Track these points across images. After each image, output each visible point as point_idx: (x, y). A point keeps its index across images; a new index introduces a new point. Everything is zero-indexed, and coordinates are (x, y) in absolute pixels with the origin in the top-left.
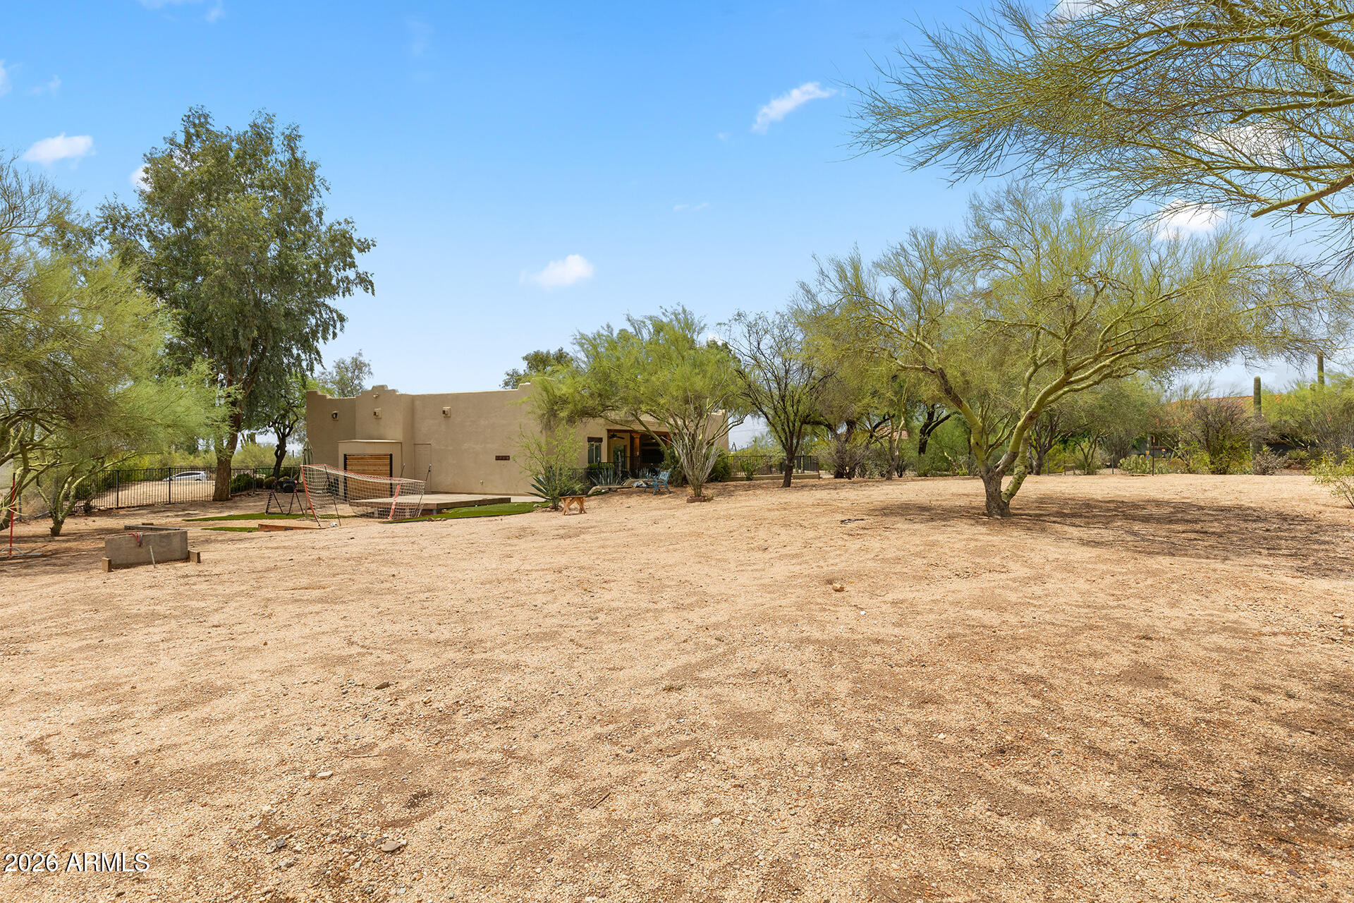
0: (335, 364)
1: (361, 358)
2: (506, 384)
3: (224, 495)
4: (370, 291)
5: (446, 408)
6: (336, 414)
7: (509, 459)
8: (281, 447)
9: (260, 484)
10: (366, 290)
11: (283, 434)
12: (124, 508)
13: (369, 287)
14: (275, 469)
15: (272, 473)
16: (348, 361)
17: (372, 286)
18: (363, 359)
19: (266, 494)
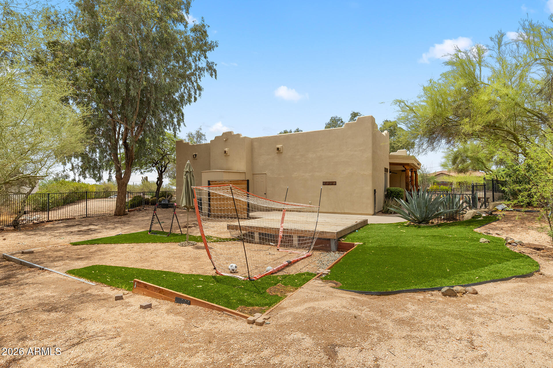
0: (187, 135)
1: (201, 131)
2: (326, 127)
3: (122, 212)
4: (214, 76)
5: (279, 146)
6: (196, 155)
7: (336, 184)
8: (160, 179)
9: (147, 202)
10: (211, 75)
11: (161, 171)
12: (52, 221)
13: (214, 73)
14: (156, 192)
15: (154, 195)
16: (194, 133)
17: (216, 73)
18: (203, 132)
19: (151, 208)
